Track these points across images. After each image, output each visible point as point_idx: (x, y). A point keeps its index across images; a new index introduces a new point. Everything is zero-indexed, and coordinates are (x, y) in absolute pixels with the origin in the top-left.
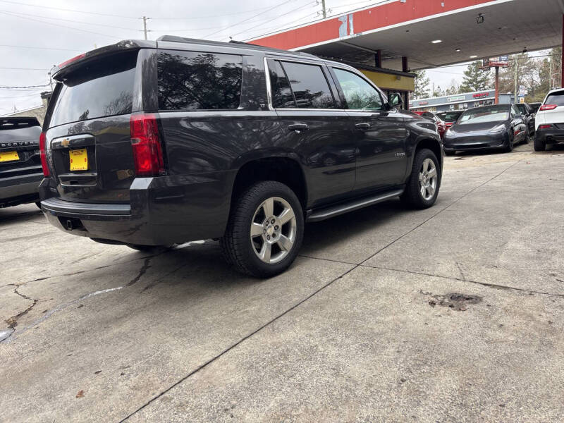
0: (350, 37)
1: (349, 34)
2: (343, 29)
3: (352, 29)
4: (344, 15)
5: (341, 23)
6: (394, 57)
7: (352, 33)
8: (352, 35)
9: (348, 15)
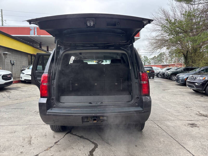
0: (35, 36)
1: (34, 35)
2: (32, 32)
3: (36, 33)
4: (32, 27)
5: (31, 30)
6: (44, 45)
7: (36, 34)
8: (36, 35)
9: (34, 28)
